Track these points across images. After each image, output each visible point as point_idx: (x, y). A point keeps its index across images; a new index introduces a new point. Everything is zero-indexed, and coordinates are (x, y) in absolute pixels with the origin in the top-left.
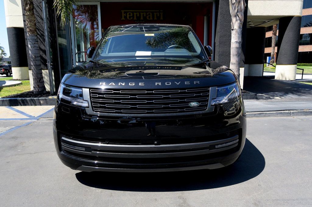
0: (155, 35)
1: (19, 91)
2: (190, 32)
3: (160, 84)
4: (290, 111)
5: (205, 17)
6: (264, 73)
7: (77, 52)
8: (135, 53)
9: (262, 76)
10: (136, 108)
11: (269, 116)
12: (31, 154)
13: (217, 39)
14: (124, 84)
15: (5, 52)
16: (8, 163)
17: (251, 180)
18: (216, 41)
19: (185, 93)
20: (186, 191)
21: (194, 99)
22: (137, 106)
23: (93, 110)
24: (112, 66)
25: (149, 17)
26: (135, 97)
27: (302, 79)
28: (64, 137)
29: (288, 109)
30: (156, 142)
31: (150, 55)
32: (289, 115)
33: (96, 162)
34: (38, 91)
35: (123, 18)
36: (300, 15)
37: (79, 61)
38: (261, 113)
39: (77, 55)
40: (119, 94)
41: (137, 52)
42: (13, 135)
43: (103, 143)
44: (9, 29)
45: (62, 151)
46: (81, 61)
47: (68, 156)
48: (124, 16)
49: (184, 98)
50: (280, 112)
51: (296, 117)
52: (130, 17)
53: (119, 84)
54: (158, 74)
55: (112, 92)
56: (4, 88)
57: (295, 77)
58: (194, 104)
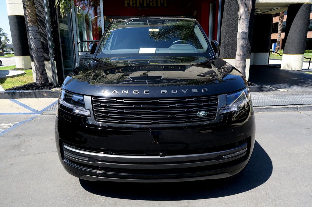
0: (159, 30)
1: (23, 82)
2: (197, 26)
3: (166, 92)
4: (297, 106)
5: (211, 4)
6: (270, 60)
7: (79, 41)
8: (139, 50)
9: (267, 65)
10: (140, 119)
11: (275, 111)
12: (34, 154)
13: (223, 29)
14: (127, 92)
15: (8, 39)
16: (11, 165)
17: (258, 187)
18: (221, 31)
19: (192, 101)
20: (191, 200)
21: (201, 108)
22: (141, 116)
23: (96, 120)
24: (115, 65)
25: (153, 4)
26: (140, 106)
27: (309, 69)
28: (66, 145)
29: (294, 104)
30: (161, 153)
31: (155, 53)
32: (296, 110)
33: (98, 172)
34: (41, 83)
35: (126, 5)
36: (310, 2)
37: (82, 51)
38: (267, 108)
39: (79, 44)
40: (122, 103)
41: (141, 48)
42: (17, 132)
43: (106, 154)
44: (11, 17)
45: (64, 158)
46: (84, 50)
47: (71, 164)
48: (127, 3)
49: (191, 108)
50: (287, 107)
51: (302, 113)
52: (133, 4)
53: (123, 93)
54: (162, 78)
55: (115, 100)
56: (7, 79)
57: (302, 66)
58: (201, 114)
